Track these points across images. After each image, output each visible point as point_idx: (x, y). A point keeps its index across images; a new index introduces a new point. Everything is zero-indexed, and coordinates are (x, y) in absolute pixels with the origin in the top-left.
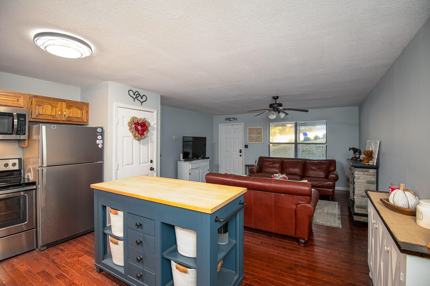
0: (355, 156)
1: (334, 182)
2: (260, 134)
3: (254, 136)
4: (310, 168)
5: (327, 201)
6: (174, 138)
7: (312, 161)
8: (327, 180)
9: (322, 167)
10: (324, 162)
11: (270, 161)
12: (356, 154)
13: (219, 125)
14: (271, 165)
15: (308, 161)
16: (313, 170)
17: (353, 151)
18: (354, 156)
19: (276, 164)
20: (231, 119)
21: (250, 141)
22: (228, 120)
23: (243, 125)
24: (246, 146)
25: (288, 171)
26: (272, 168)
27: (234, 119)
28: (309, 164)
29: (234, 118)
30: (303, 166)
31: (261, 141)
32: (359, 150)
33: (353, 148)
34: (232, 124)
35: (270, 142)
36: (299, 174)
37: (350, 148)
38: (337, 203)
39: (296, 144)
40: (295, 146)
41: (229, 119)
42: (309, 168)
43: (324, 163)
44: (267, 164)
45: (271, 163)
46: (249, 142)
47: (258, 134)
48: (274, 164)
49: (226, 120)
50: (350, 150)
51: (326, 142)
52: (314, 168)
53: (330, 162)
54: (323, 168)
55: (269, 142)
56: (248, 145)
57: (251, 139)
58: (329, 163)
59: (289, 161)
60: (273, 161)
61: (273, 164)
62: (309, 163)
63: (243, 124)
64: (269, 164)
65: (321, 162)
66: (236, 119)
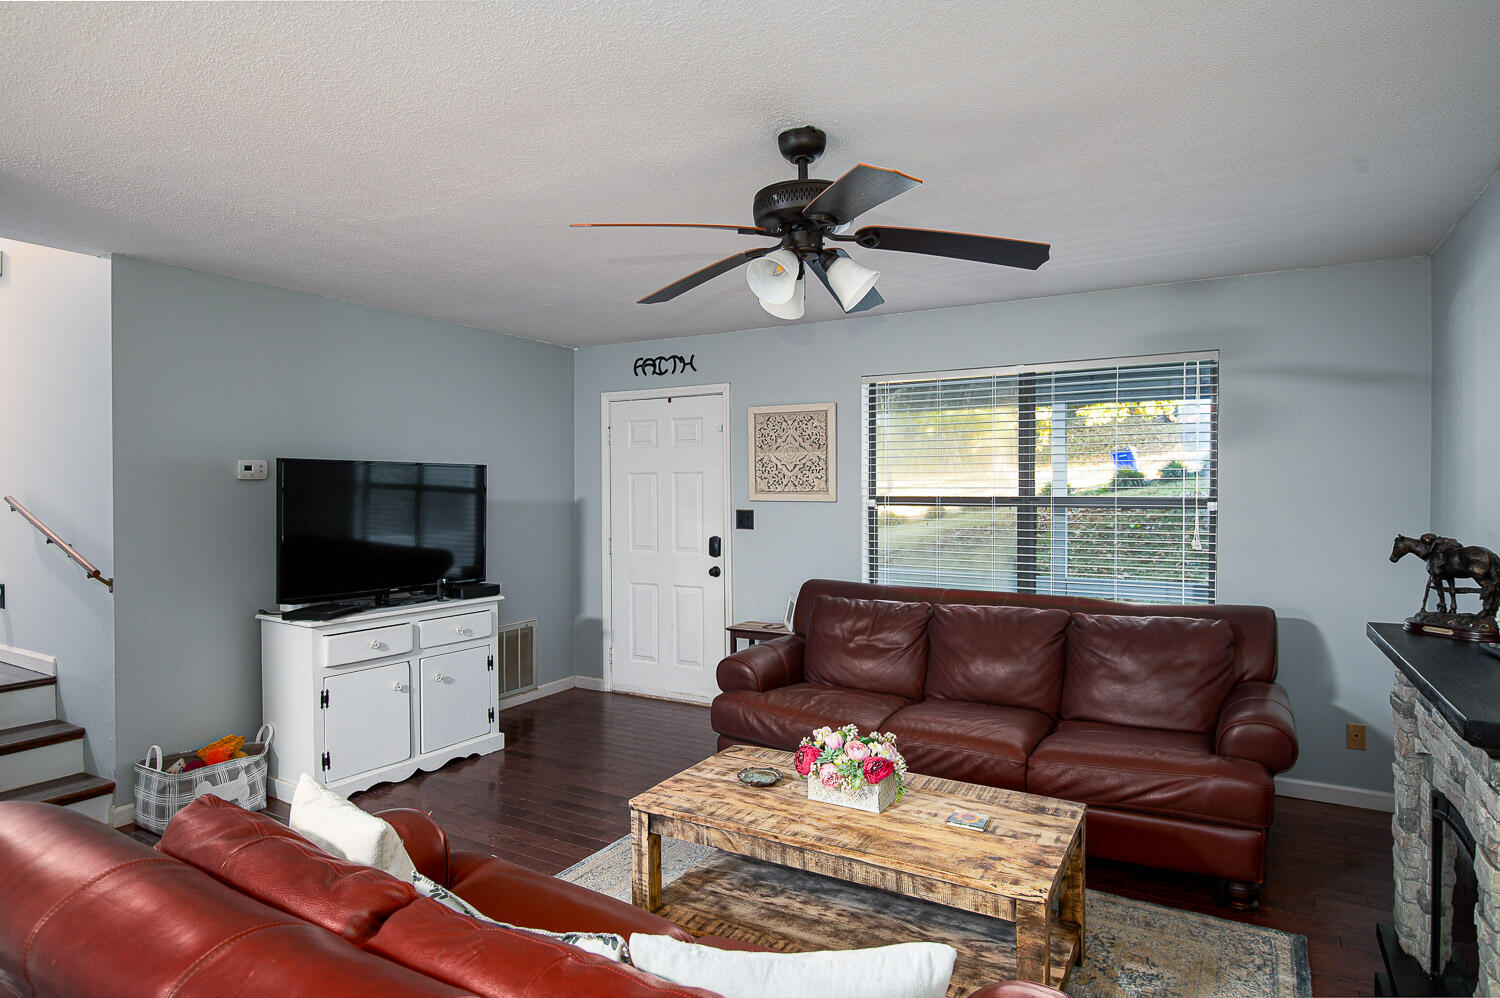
0: (1442, 606)
1: (1264, 777)
2: (819, 445)
3: (784, 457)
4: (1103, 662)
5: (1211, 920)
6: (240, 473)
7: (1116, 618)
8: (1214, 760)
9: (1180, 661)
10: (1197, 622)
11: (860, 613)
12: (1454, 591)
13: (605, 398)
14: (860, 639)
15: (1091, 619)
16: (1123, 678)
17: (1424, 564)
18: (1432, 608)
19: (891, 629)
20: (665, 365)
21: (763, 485)
22: (649, 370)
23: (727, 394)
24: (745, 520)
25: (960, 678)
26: (867, 657)
27: (680, 365)
28: (1096, 640)
29: (681, 359)
30: (1058, 644)
31: (823, 485)
32: (1485, 559)
33: (1433, 538)
34: (668, 392)
35: (878, 493)
36: (1026, 700)
37: (1401, 539)
38: (1283, 941)
39: (1026, 503)
40: (1019, 517)
41: (654, 365)
42: (1095, 661)
43: (1197, 633)
44: (840, 629)
45: (861, 624)
46: (761, 497)
47: (806, 445)
48: (880, 631)
49: (639, 370)
50: (1397, 556)
51: (1214, 492)
52: (1127, 664)
53: (1233, 627)
54: (1189, 664)
55: (873, 491)
56: (752, 512)
57: (770, 477)
58: (1230, 632)
59: (971, 614)
60: (876, 609)
61: (873, 630)
62: (1096, 630)
63: (724, 388)
64: (850, 632)
65: (1174, 625)
66: (691, 363)
